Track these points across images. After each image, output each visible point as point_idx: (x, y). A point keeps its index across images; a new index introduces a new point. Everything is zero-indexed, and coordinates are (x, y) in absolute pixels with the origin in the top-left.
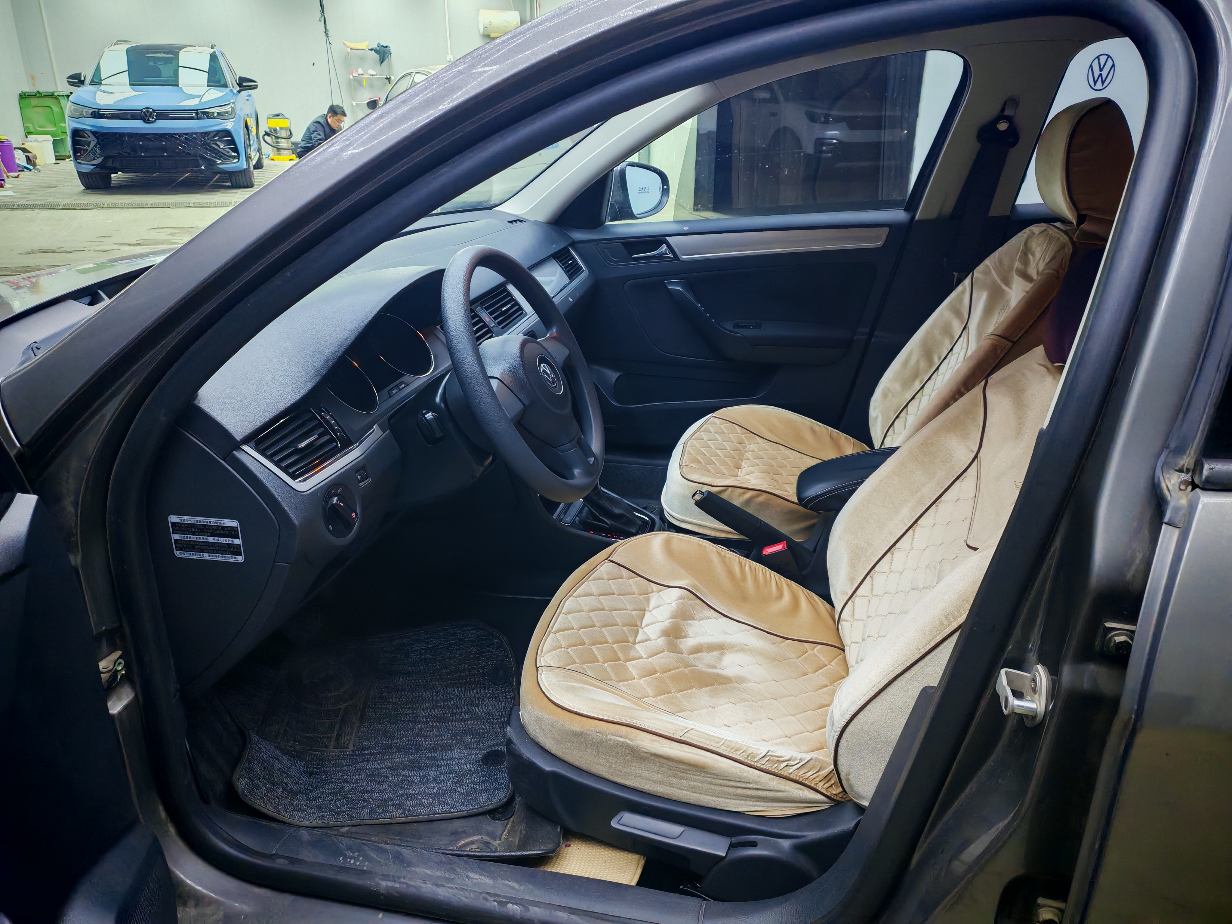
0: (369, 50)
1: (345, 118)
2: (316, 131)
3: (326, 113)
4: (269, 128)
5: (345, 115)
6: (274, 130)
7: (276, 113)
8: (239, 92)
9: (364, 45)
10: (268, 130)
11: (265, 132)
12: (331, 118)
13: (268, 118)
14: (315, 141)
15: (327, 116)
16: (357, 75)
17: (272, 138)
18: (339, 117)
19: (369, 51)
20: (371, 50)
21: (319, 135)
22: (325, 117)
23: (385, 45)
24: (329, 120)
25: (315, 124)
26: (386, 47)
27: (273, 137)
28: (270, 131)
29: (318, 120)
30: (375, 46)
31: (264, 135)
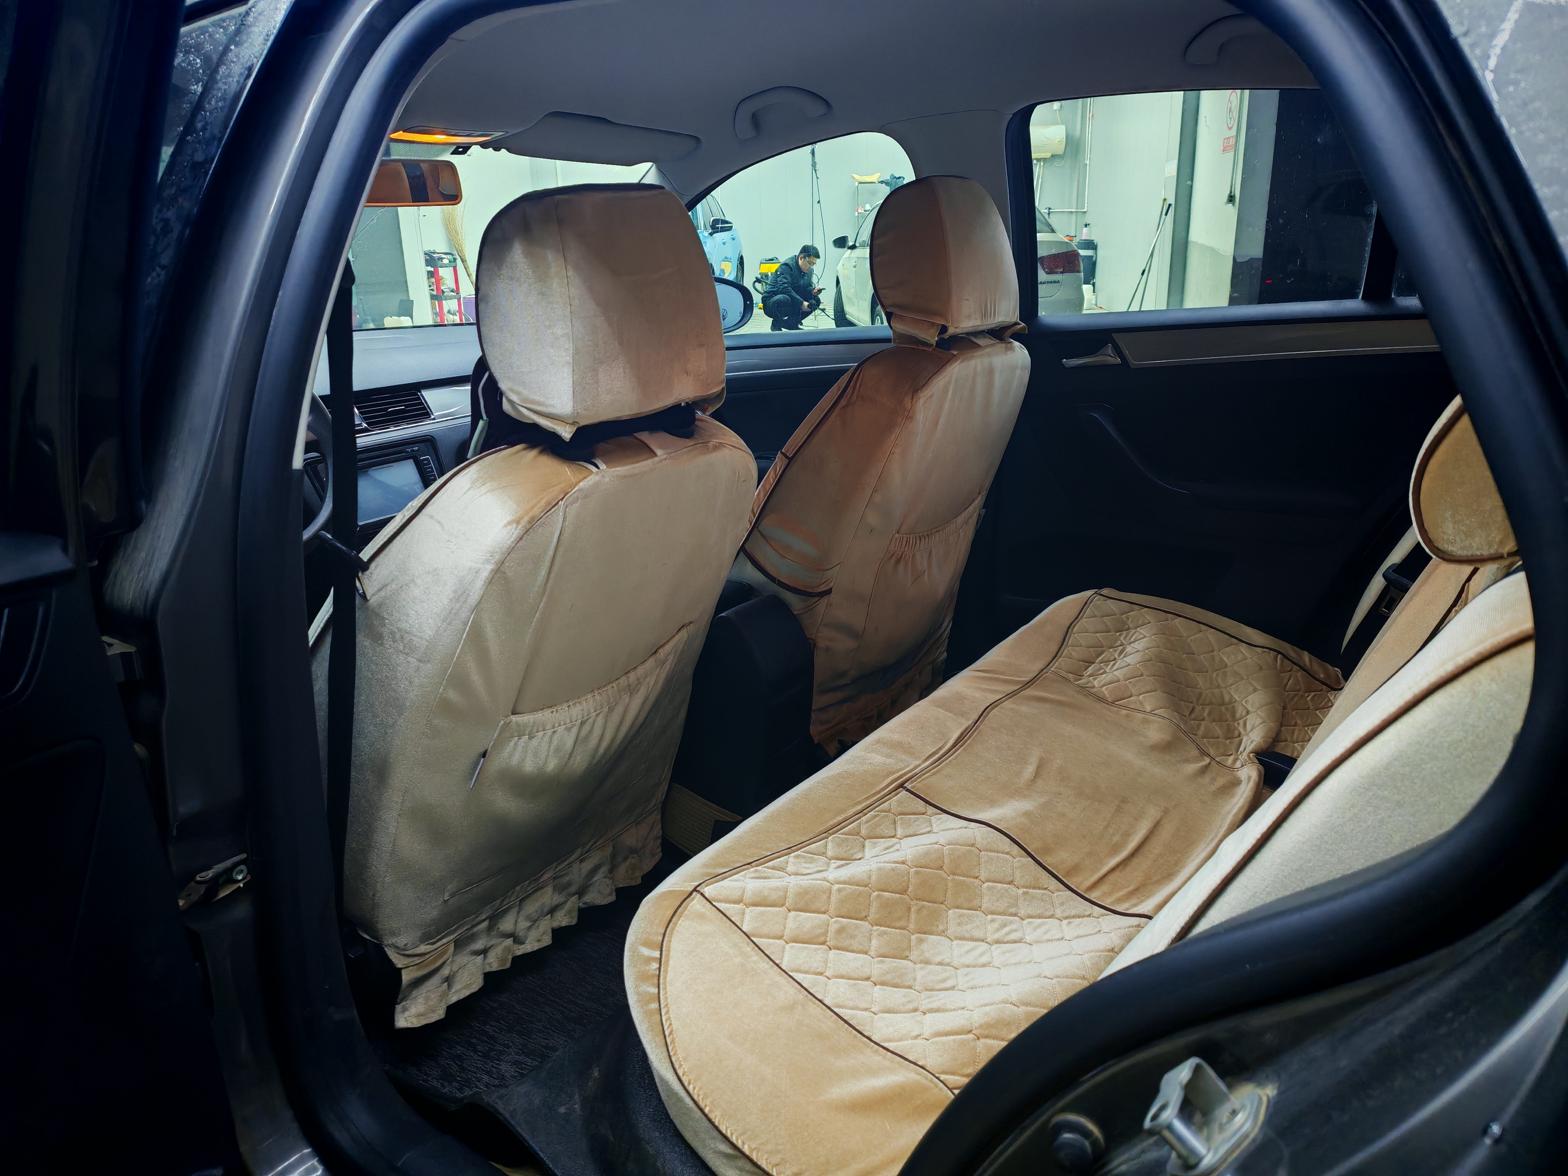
0: (879, 182)
1: (818, 260)
2: (783, 274)
3: (797, 254)
4: (760, 274)
5: (818, 256)
6: (765, 276)
7: (770, 258)
8: (711, 234)
9: (875, 178)
10: (759, 276)
11: (756, 278)
12: (803, 260)
13: (761, 263)
14: (780, 285)
15: (798, 258)
16: (863, 211)
17: (762, 285)
18: (812, 259)
19: (880, 184)
20: (882, 182)
21: (785, 278)
22: (796, 259)
23: (897, 176)
24: (800, 262)
25: (783, 266)
26: (899, 178)
27: (764, 284)
28: (761, 278)
29: (787, 262)
30: (887, 177)
31: (755, 282)
